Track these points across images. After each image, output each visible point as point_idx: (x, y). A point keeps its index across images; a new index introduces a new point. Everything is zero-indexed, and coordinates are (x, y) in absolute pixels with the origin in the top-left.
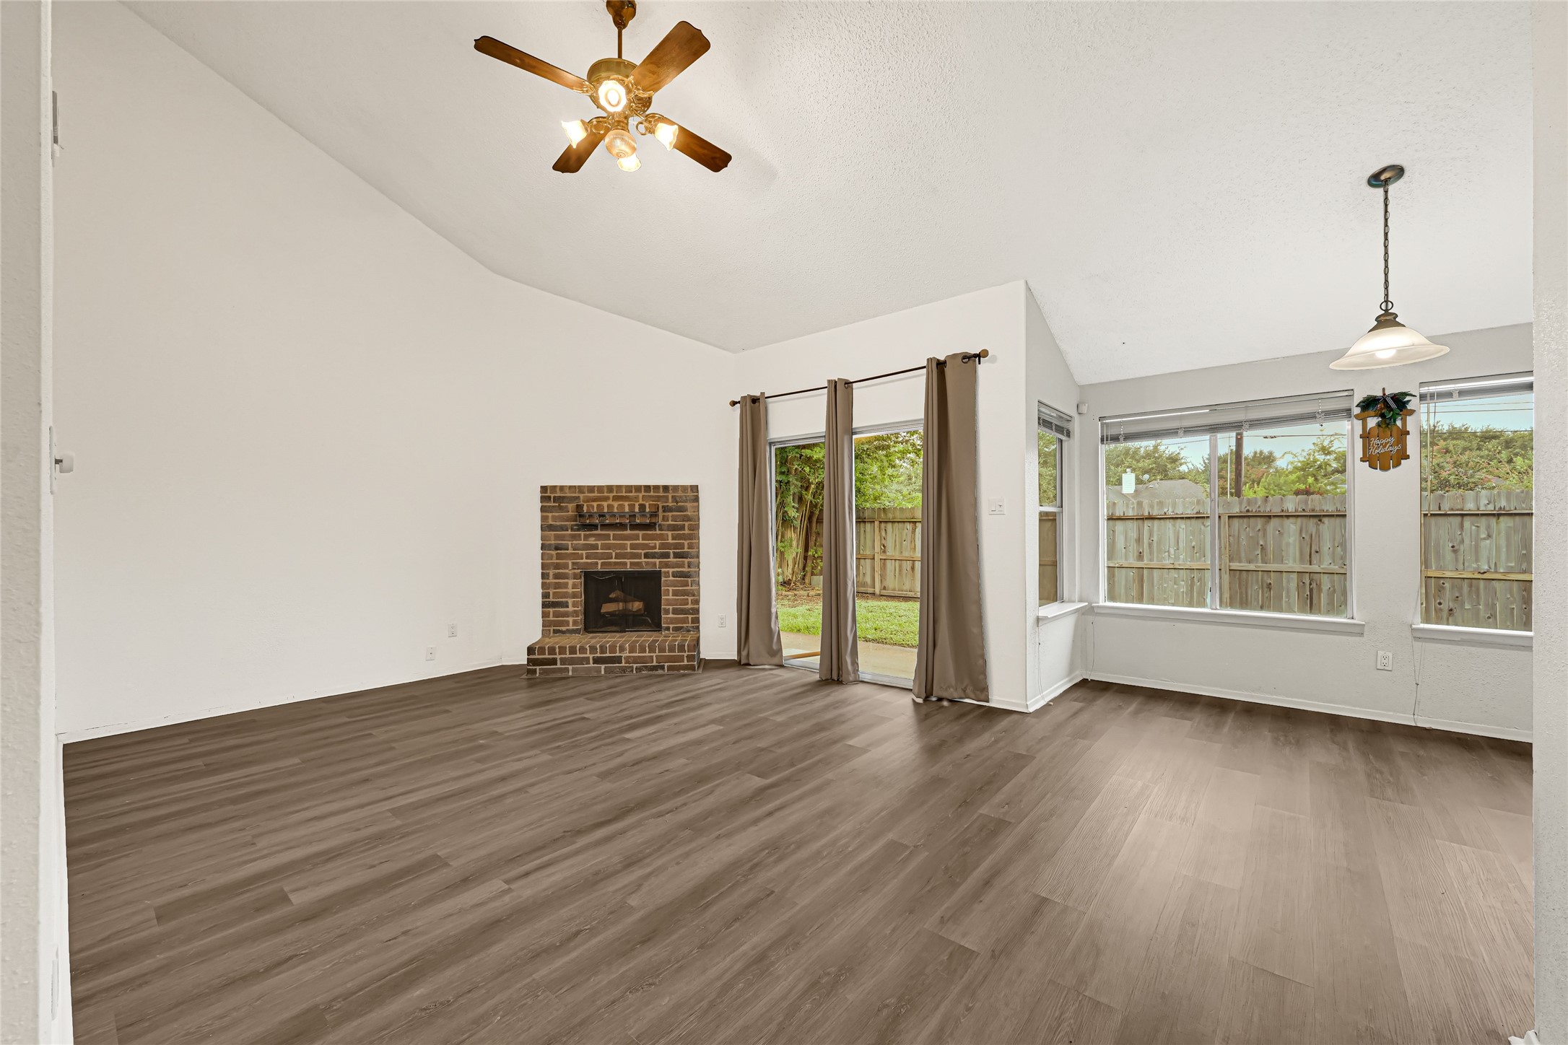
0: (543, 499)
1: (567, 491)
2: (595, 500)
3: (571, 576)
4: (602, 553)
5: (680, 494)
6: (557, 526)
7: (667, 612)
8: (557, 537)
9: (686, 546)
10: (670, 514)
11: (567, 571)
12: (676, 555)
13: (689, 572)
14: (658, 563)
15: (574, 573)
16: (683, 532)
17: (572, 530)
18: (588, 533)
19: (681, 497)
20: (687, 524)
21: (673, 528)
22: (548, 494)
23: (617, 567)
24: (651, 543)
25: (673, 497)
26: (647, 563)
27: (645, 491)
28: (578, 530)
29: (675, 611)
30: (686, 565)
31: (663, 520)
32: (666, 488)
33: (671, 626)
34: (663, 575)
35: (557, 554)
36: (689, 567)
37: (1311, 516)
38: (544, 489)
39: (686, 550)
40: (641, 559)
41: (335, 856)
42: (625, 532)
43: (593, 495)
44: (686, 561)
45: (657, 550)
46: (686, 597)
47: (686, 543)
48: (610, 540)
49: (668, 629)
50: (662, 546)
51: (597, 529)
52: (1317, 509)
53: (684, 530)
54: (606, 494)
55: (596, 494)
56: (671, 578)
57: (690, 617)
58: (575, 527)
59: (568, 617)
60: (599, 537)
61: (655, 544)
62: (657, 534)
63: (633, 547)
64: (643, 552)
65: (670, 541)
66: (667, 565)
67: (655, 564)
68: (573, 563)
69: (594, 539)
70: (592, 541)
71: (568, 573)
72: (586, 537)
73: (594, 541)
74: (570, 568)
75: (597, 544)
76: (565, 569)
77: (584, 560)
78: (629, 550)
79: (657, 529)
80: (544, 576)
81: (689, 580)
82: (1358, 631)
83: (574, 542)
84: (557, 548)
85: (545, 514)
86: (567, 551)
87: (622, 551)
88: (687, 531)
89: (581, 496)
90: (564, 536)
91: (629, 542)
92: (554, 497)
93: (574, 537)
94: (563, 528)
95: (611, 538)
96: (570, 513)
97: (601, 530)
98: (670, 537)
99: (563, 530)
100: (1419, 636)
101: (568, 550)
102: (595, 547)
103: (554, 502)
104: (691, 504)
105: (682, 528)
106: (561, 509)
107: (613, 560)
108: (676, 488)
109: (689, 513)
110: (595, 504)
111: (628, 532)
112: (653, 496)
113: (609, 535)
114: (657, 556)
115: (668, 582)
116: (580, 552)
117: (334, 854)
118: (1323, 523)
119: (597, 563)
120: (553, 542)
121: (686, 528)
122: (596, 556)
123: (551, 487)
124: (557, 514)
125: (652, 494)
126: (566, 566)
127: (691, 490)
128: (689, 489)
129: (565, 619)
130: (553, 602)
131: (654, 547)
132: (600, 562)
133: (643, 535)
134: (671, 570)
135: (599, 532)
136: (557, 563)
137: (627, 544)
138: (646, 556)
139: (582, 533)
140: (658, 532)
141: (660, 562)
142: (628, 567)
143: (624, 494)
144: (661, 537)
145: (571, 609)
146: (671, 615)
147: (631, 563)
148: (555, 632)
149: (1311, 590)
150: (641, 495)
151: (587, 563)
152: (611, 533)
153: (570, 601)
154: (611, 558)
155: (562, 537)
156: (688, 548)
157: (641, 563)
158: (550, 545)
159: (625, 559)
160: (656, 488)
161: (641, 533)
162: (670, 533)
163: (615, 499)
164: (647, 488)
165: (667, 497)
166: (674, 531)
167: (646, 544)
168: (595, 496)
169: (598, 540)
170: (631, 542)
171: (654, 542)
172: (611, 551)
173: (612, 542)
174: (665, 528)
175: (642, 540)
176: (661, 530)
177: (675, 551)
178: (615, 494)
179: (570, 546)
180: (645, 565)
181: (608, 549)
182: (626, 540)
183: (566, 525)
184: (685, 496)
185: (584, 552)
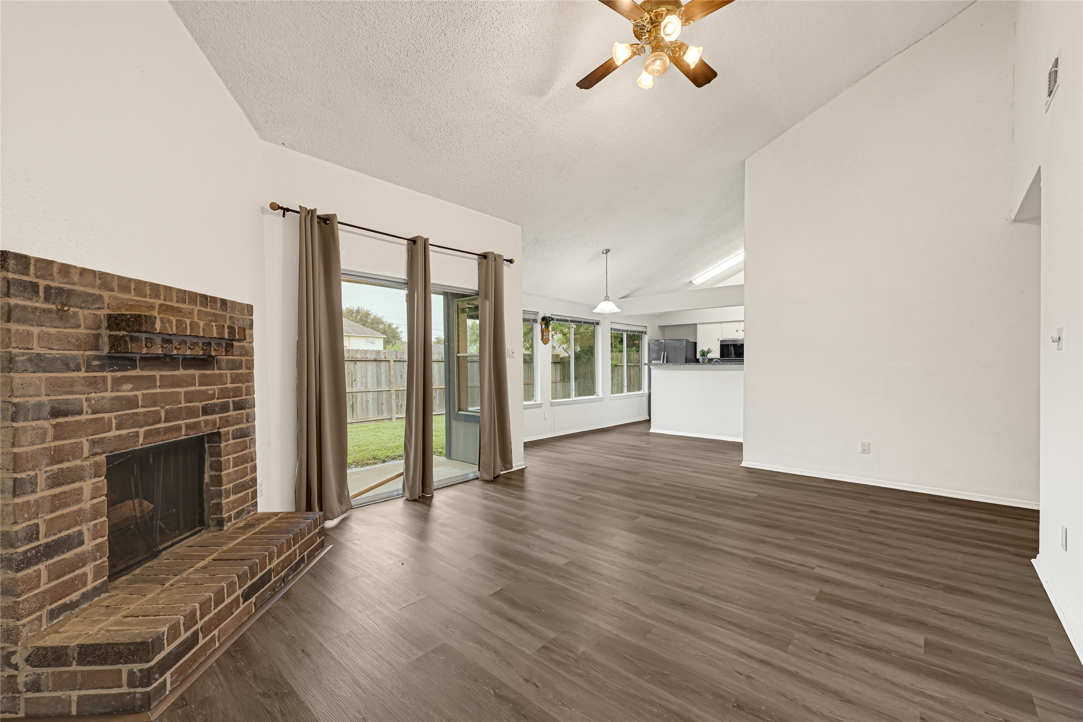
1: (76, 278)
2: (131, 306)
3: (88, 471)
4: (145, 414)
5: (236, 314)
6: (54, 359)
7: (228, 495)
8: (54, 386)
9: (244, 392)
11: (78, 462)
12: (236, 407)
13: (248, 428)
14: (218, 421)
15: (96, 463)
16: (239, 371)
17: (89, 368)
18: (119, 374)
19: (238, 320)
20: (243, 359)
21: (230, 365)
22: (31, 278)
23: (168, 435)
24: (210, 389)
26: (206, 422)
27: (202, 304)
28: (102, 368)
29: (235, 490)
32: (224, 302)
33: (231, 514)
34: (221, 438)
35: (55, 426)
36: (247, 421)
37: (351, 361)
39: (244, 397)
40: (198, 417)
41: (869, 648)
42: (176, 373)
43: (127, 296)
44: (244, 412)
45: (215, 401)
46: (246, 465)
47: (242, 387)
48: (155, 387)
49: (230, 519)
50: (221, 393)
51: (134, 367)
52: (354, 357)
53: (242, 368)
55: (132, 297)
56: (230, 441)
58: (95, 363)
59: (85, 565)
60: (139, 382)
61: (215, 390)
62: (217, 374)
63: (189, 397)
64: (200, 405)
65: (229, 385)
66: (226, 422)
67: (213, 423)
68: (93, 443)
69: (130, 386)
70: (127, 390)
71: (82, 468)
72: (116, 384)
73: (131, 390)
74: (86, 453)
75: (136, 396)
76: (74, 458)
77: (114, 433)
78: (183, 405)
79: (216, 367)
81: (248, 439)
82: (539, 406)
83: (93, 395)
84: (56, 413)
86: (77, 418)
87: (175, 407)
88: (243, 371)
89: (106, 294)
90: (72, 382)
91: (182, 390)
92: (48, 289)
93: (93, 384)
94: (67, 365)
95: (158, 384)
96: (82, 330)
97: (142, 369)
98: (228, 380)
99: (69, 369)
100: (552, 405)
101: (80, 413)
102: (131, 403)
103: (47, 299)
105: (240, 365)
106: (62, 316)
107: (162, 425)
111: (181, 372)
112: (210, 314)
113: (154, 378)
114: (218, 409)
115: (229, 448)
116: (106, 415)
117: (868, 650)
118: (357, 364)
119: (137, 434)
121: (243, 365)
122: (134, 421)
123: (38, 260)
124: (53, 331)
125: (209, 310)
126: (77, 450)
127: (248, 311)
128: (246, 310)
129: (77, 572)
131: (212, 397)
132: (142, 431)
133: (198, 376)
134: (229, 429)
135: (138, 372)
136: (57, 449)
137: (179, 393)
138: (206, 411)
139: (109, 375)
140: (217, 372)
141: (220, 418)
142: (182, 433)
144: (220, 379)
145: (88, 545)
146: (232, 498)
147: (184, 427)
148: (53, 615)
149: (353, 402)
150: (196, 309)
151: (120, 436)
152: (157, 374)
153: (86, 529)
154: (159, 422)
155: (68, 387)
156: (244, 395)
157: (198, 423)
158: (39, 406)
159: (178, 419)
161: (197, 373)
162: (228, 372)
163: (162, 310)
164: (204, 298)
166: (233, 370)
167: (205, 392)
168: (130, 300)
169: (138, 390)
170: (186, 389)
171: (213, 387)
172: (158, 408)
173: (158, 390)
174: (223, 365)
175: (200, 385)
176: (219, 368)
177: (234, 399)
178: (163, 302)
179: (85, 404)
180: (205, 426)
181: (156, 405)
182: (179, 386)
183: (74, 357)
184: (243, 318)
185: (112, 415)
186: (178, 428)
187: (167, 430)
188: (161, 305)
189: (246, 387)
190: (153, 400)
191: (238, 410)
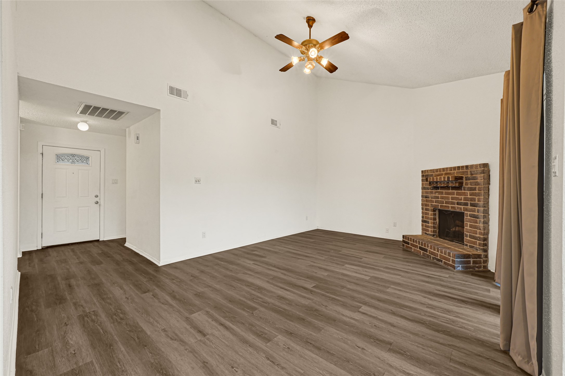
0: (423, 176)
1: (429, 172)
2: (438, 175)
4: (440, 201)
5: (474, 169)
6: (426, 188)
7: (467, 236)
8: (426, 192)
9: (477, 200)
10: (469, 181)
11: (429, 208)
12: (472, 205)
13: (478, 215)
14: (462, 208)
15: (431, 209)
16: (475, 192)
17: (431, 189)
18: (436, 191)
19: (474, 171)
20: (477, 187)
21: (471, 189)
22: (423, 174)
23: (446, 208)
24: (460, 197)
25: (470, 171)
26: (458, 208)
27: (458, 170)
28: (433, 189)
29: (471, 237)
30: (477, 211)
31: (466, 185)
32: (467, 167)
33: (468, 244)
34: (465, 215)
35: (426, 200)
36: (478, 212)
38: (422, 171)
39: (477, 202)
40: (455, 205)
42: (449, 191)
44: (476, 208)
45: (462, 201)
46: (476, 230)
47: (477, 198)
49: (467, 245)
50: (465, 199)
51: (439, 189)
53: (476, 190)
54: (442, 172)
55: (439, 173)
56: (469, 217)
57: (478, 242)
59: (429, 228)
60: (439, 193)
61: (462, 197)
62: (462, 192)
63: (453, 198)
64: (456, 201)
65: (469, 196)
66: (466, 210)
67: (461, 209)
68: (431, 204)
69: (437, 194)
71: (429, 209)
72: (435, 192)
73: (438, 195)
74: (430, 206)
75: (439, 196)
76: (428, 206)
77: (434, 204)
78: (450, 200)
79: (463, 190)
80: (422, 209)
81: (478, 220)
83: (431, 195)
84: (426, 197)
85: (423, 182)
86: (429, 199)
87: (448, 200)
88: (477, 191)
89: (434, 174)
90: (428, 192)
91: (450, 196)
92: (425, 175)
93: (432, 193)
95: (444, 194)
97: (440, 190)
98: (469, 195)
99: (428, 190)
102: (438, 198)
103: (425, 177)
104: (480, 175)
105: (475, 189)
107: (444, 205)
108: (472, 166)
109: (478, 181)
110: (438, 177)
111: (450, 191)
112: (461, 172)
113: (443, 192)
114: (462, 204)
115: (467, 220)
119: (438, 205)
120: (425, 194)
121: (477, 189)
122: (438, 202)
123: (424, 171)
124: (426, 182)
125: (461, 171)
127: (480, 167)
128: (479, 166)
130: (425, 220)
131: (461, 200)
132: (440, 205)
133: (457, 192)
134: (469, 213)
135: (439, 191)
136: (426, 204)
137: (449, 197)
138: (458, 204)
139: (434, 191)
140: (463, 191)
141: (463, 207)
142: (450, 209)
143: (449, 172)
144: (464, 194)
145: (430, 225)
146: (468, 238)
147: (451, 207)
148: (425, 233)
150: (456, 172)
151: (435, 204)
152: (444, 191)
153: (430, 221)
154: (444, 204)
156: (478, 201)
157: (455, 207)
158: (424, 196)
159: (449, 204)
160: (463, 167)
161: (455, 191)
162: (469, 192)
163: (446, 174)
164: (459, 167)
165: (467, 172)
166: (471, 191)
167: (458, 198)
168: (438, 174)
169: (439, 195)
170: (452, 196)
171: (461, 196)
172: (444, 200)
173: (444, 195)
174: (466, 189)
175: (456, 195)
176: (464, 190)
177: (471, 202)
178: (445, 172)
179: (430, 196)
180: (457, 209)
181: (443, 199)
182: (449, 195)
183: (429, 187)
184: (477, 170)
185: (434, 200)
186: (449, 207)
187: (445, 206)
188: (445, 173)
189: (478, 198)
190: (442, 198)
191: (473, 206)
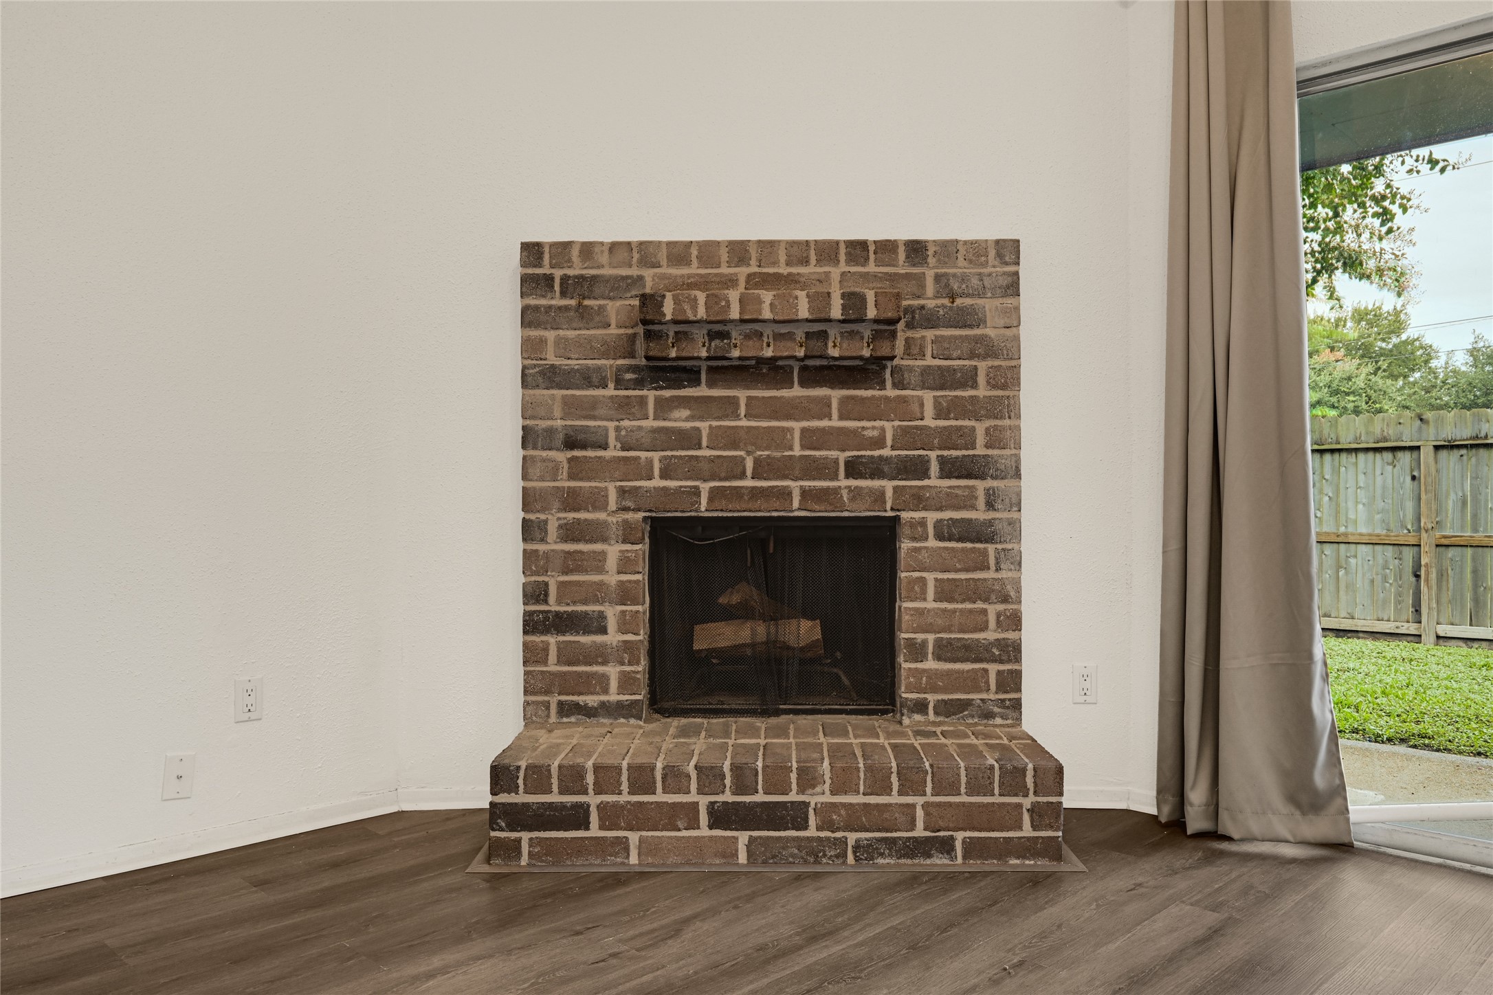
0: (530, 285)
1: (604, 258)
3: (613, 532)
4: (712, 460)
5: (961, 267)
6: (571, 372)
7: (916, 654)
8: (570, 407)
9: (978, 438)
10: (931, 334)
11: (601, 516)
12: (950, 470)
13: (987, 522)
14: (887, 495)
15: (625, 522)
16: (969, 392)
17: (619, 383)
18: (667, 393)
19: (962, 278)
20: (979, 365)
21: (941, 379)
22: (545, 270)
23: (758, 504)
24: (869, 426)
25: (938, 276)
26: (856, 493)
27: (851, 259)
28: (639, 384)
29: (942, 651)
30: (979, 499)
31: (910, 352)
32: (915, 247)
33: (930, 698)
34: (904, 531)
35: (570, 460)
36: (988, 505)
38: (531, 252)
39: (980, 451)
40: (835, 477)
42: (786, 392)
43: (685, 271)
44: (978, 485)
45: (887, 452)
46: (978, 604)
47: (978, 427)
48: (737, 417)
49: (919, 707)
50: (905, 438)
51: (696, 382)
53: (972, 385)
54: (725, 270)
56: (931, 542)
57: (991, 668)
58: (629, 376)
59: (603, 662)
60: (702, 407)
61: (883, 429)
62: (886, 398)
63: (813, 439)
64: (843, 456)
65: (931, 422)
66: (918, 500)
67: (879, 496)
68: (622, 492)
69: (686, 413)
70: (680, 420)
72: (665, 405)
73: (686, 419)
74: (612, 505)
75: (698, 430)
76: (596, 508)
77: (657, 482)
78: (797, 451)
79: (890, 382)
81: (991, 548)
83: (626, 423)
84: (571, 443)
85: (534, 334)
86: (602, 453)
87: (778, 454)
88: (980, 391)
89: (648, 274)
90: (594, 403)
91: (797, 425)
92: (565, 279)
93: (624, 407)
94: (588, 379)
95: (742, 411)
96: (613, 330)
97: (710, 385)
98: (929, 410)
99: (590, 385)
101: (605, 447)
102: (690, 439)
103: (563, 294)
104: (997, 302)
106: (584, 315)
107: (749, 483)
108: (948, 248)
109: (986, 331)
110: (698, 298)
113: (735, 401)
114: (887, 469)
115: (921, 555)
116: (643, 455)
119: (696, 492)
120: (559, 422)
121: (978, 379)
122: (694, 469)
123: (553, 245)
124: (571, 334)
125: (873, 268)
126: (598, 502)
128: (989, 253)
129: (595, 668)
130: (557, 613)
131: (879, 442)
132: (705, 487)
133: (845, 400)
134: (931, 517)
135: (703, 391)
136: (573, 492)
137: (790, 429)
138: (856, 469)
139: (651, 395)
140: (891, 392)
141: (896, 488)
142: (795, 505)
143: (784, 269)
144: (900, 408)
145: (613, 637)
146: (931, 664)
147: (805, 493)
148: (565, 710)
150: (836, 272)
151: (665, 489)
152: (742, 395)
153: (612, 613)
154: (742, 476)
155: (589, 409)
156: (985, 446)
157: (836, 491)
158: (550, 431)
159: (785, 477)
160: (886, 248)
161: (836, 395)
162: (929, 395)
163: (761, 278)
164: (858, 248)
165: (919, 278)
166: (941, 388)
167: (853, 432)
169: (701, 418)
170: (806, 423)
171: (877, 423)
172: (742, 453)
173: (746, 423)
174: (912, 378)
175: (841, 418)
176: (899, 385)
177: (945, 453)
179: (611, 434)
181: (733, 446)
182: (787, 417)
183: (600, 368)
184: (981, 274)
185: (656, 454)
186: (783, 494)
189: (988, 429)
190: (728, 439)
191: (958, 478)
